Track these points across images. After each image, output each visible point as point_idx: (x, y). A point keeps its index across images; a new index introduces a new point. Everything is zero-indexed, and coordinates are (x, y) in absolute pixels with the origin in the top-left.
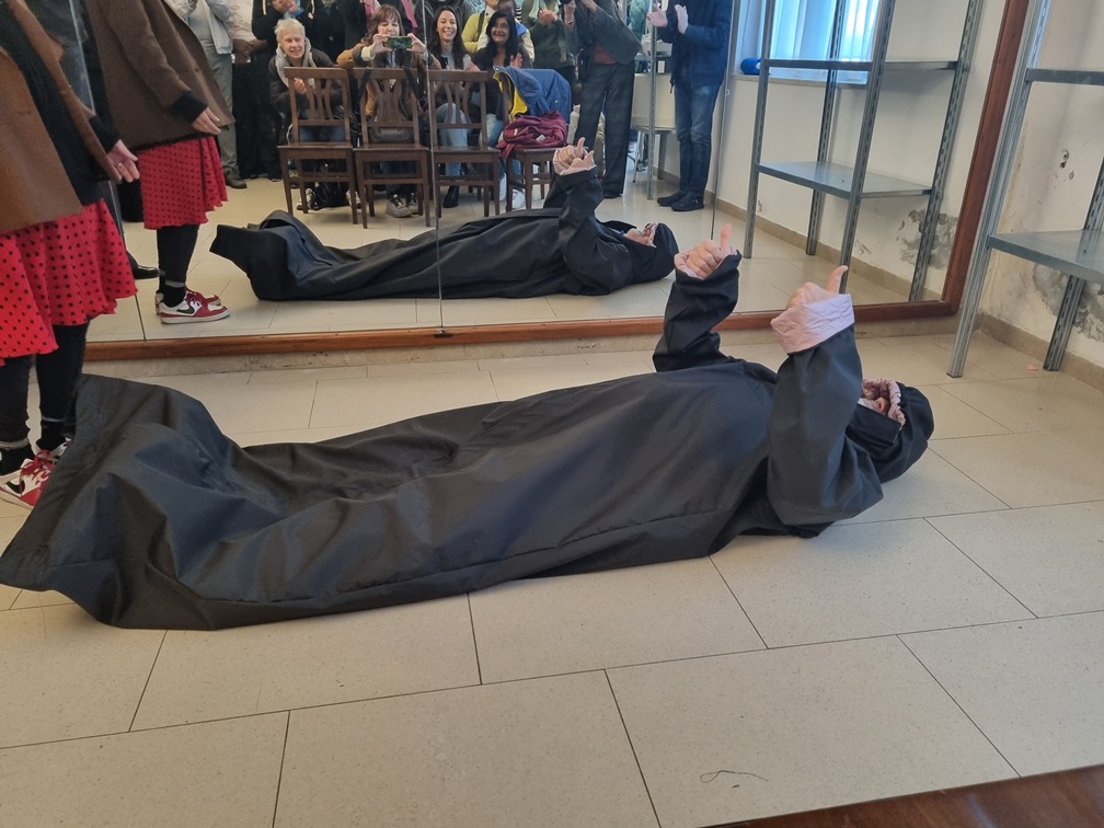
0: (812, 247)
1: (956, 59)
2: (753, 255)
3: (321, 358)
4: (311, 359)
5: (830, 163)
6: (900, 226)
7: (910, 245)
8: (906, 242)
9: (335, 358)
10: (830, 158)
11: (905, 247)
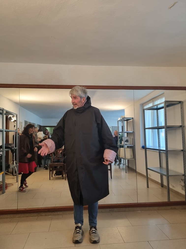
0: (162, 185)
1: (182, 149)
2: (149, 187)
3: (53, 213)
4: (51, 213)
5: (163, 167)
6: (180, 182)
7: (183, 186)
8: (182, 186)
9: (56, 213)
10: (162, 166)
11: (182, 187)
